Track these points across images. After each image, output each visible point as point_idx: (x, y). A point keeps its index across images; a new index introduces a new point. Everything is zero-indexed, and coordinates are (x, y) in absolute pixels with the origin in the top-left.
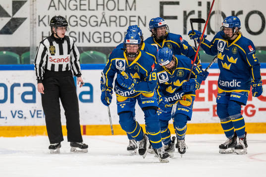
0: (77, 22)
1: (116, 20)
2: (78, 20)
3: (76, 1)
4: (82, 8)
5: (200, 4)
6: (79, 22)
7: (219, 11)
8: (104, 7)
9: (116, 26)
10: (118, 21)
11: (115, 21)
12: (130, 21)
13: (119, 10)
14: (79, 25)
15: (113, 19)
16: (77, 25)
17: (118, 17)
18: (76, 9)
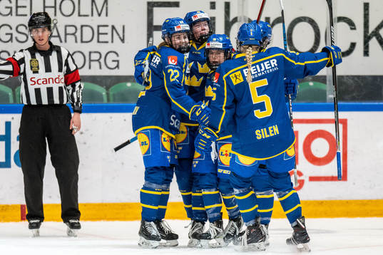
0: (11, 34)
1: (76, 32)
2: (14, 31)
3: (11, 2)
4: (19, 13)
5: (213, 6)
6: (15, 34)
7: (244, 17)
8: (55, 11)
9: (76, 41)
10: (78, 34)
11: (74, 34)
12: (99, 34)
13: (79, 15)
14: (14, 39)
15: (70, 30)
16: (11, 39)
17: (79, 27)
18: (11, 13)
